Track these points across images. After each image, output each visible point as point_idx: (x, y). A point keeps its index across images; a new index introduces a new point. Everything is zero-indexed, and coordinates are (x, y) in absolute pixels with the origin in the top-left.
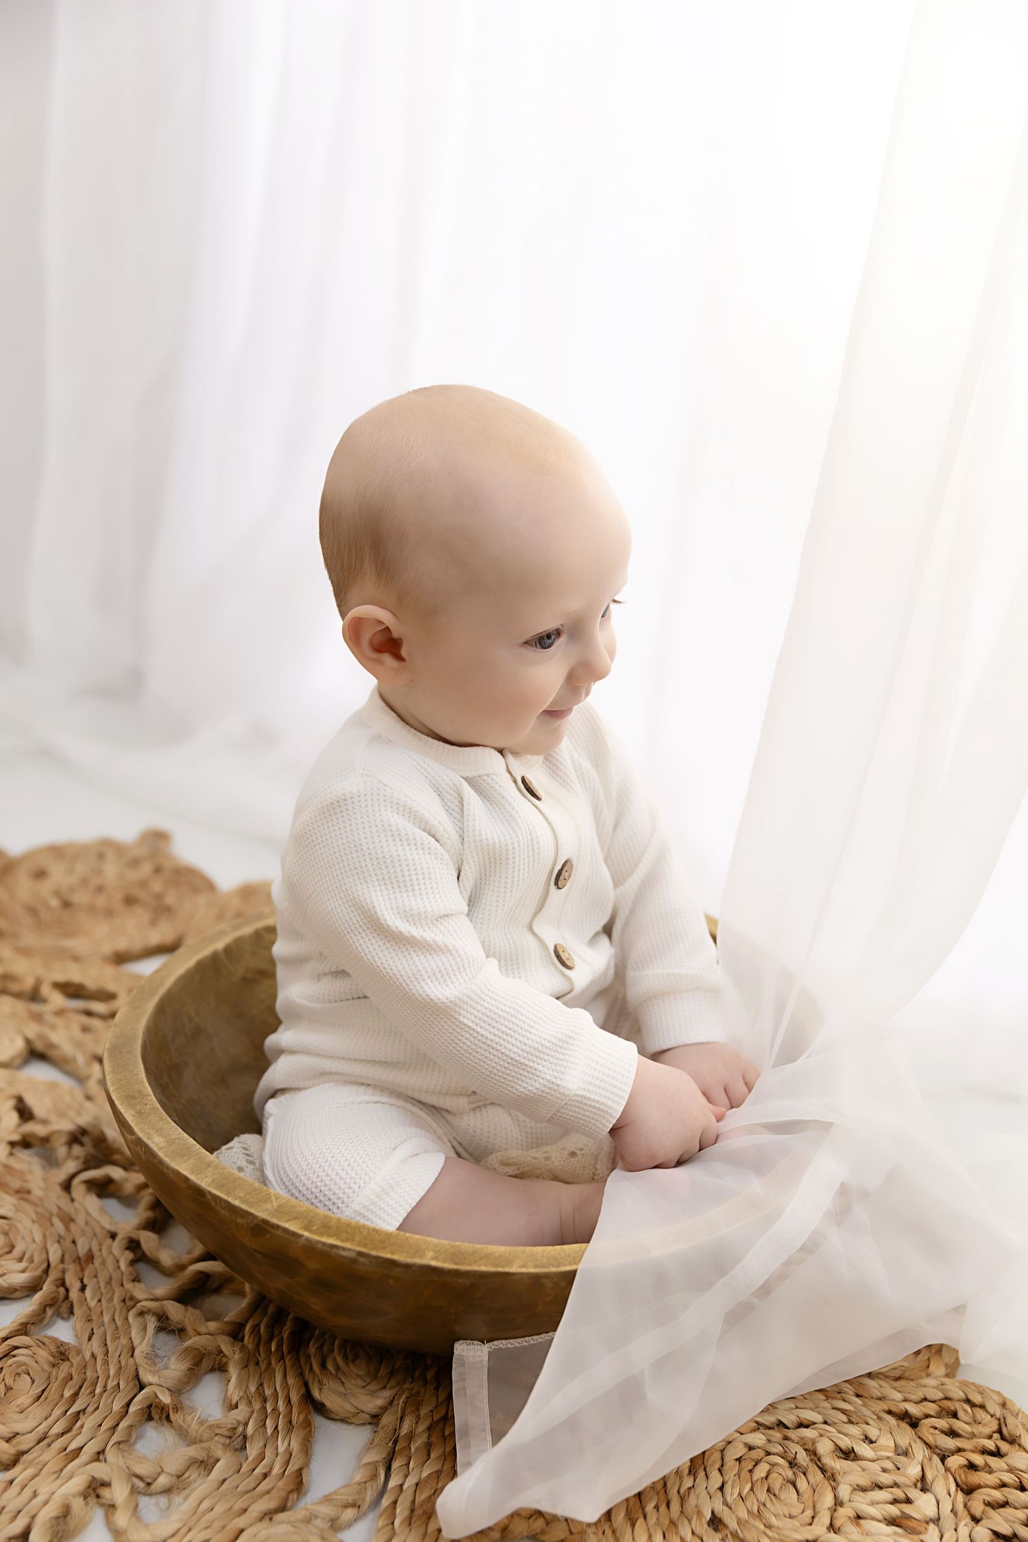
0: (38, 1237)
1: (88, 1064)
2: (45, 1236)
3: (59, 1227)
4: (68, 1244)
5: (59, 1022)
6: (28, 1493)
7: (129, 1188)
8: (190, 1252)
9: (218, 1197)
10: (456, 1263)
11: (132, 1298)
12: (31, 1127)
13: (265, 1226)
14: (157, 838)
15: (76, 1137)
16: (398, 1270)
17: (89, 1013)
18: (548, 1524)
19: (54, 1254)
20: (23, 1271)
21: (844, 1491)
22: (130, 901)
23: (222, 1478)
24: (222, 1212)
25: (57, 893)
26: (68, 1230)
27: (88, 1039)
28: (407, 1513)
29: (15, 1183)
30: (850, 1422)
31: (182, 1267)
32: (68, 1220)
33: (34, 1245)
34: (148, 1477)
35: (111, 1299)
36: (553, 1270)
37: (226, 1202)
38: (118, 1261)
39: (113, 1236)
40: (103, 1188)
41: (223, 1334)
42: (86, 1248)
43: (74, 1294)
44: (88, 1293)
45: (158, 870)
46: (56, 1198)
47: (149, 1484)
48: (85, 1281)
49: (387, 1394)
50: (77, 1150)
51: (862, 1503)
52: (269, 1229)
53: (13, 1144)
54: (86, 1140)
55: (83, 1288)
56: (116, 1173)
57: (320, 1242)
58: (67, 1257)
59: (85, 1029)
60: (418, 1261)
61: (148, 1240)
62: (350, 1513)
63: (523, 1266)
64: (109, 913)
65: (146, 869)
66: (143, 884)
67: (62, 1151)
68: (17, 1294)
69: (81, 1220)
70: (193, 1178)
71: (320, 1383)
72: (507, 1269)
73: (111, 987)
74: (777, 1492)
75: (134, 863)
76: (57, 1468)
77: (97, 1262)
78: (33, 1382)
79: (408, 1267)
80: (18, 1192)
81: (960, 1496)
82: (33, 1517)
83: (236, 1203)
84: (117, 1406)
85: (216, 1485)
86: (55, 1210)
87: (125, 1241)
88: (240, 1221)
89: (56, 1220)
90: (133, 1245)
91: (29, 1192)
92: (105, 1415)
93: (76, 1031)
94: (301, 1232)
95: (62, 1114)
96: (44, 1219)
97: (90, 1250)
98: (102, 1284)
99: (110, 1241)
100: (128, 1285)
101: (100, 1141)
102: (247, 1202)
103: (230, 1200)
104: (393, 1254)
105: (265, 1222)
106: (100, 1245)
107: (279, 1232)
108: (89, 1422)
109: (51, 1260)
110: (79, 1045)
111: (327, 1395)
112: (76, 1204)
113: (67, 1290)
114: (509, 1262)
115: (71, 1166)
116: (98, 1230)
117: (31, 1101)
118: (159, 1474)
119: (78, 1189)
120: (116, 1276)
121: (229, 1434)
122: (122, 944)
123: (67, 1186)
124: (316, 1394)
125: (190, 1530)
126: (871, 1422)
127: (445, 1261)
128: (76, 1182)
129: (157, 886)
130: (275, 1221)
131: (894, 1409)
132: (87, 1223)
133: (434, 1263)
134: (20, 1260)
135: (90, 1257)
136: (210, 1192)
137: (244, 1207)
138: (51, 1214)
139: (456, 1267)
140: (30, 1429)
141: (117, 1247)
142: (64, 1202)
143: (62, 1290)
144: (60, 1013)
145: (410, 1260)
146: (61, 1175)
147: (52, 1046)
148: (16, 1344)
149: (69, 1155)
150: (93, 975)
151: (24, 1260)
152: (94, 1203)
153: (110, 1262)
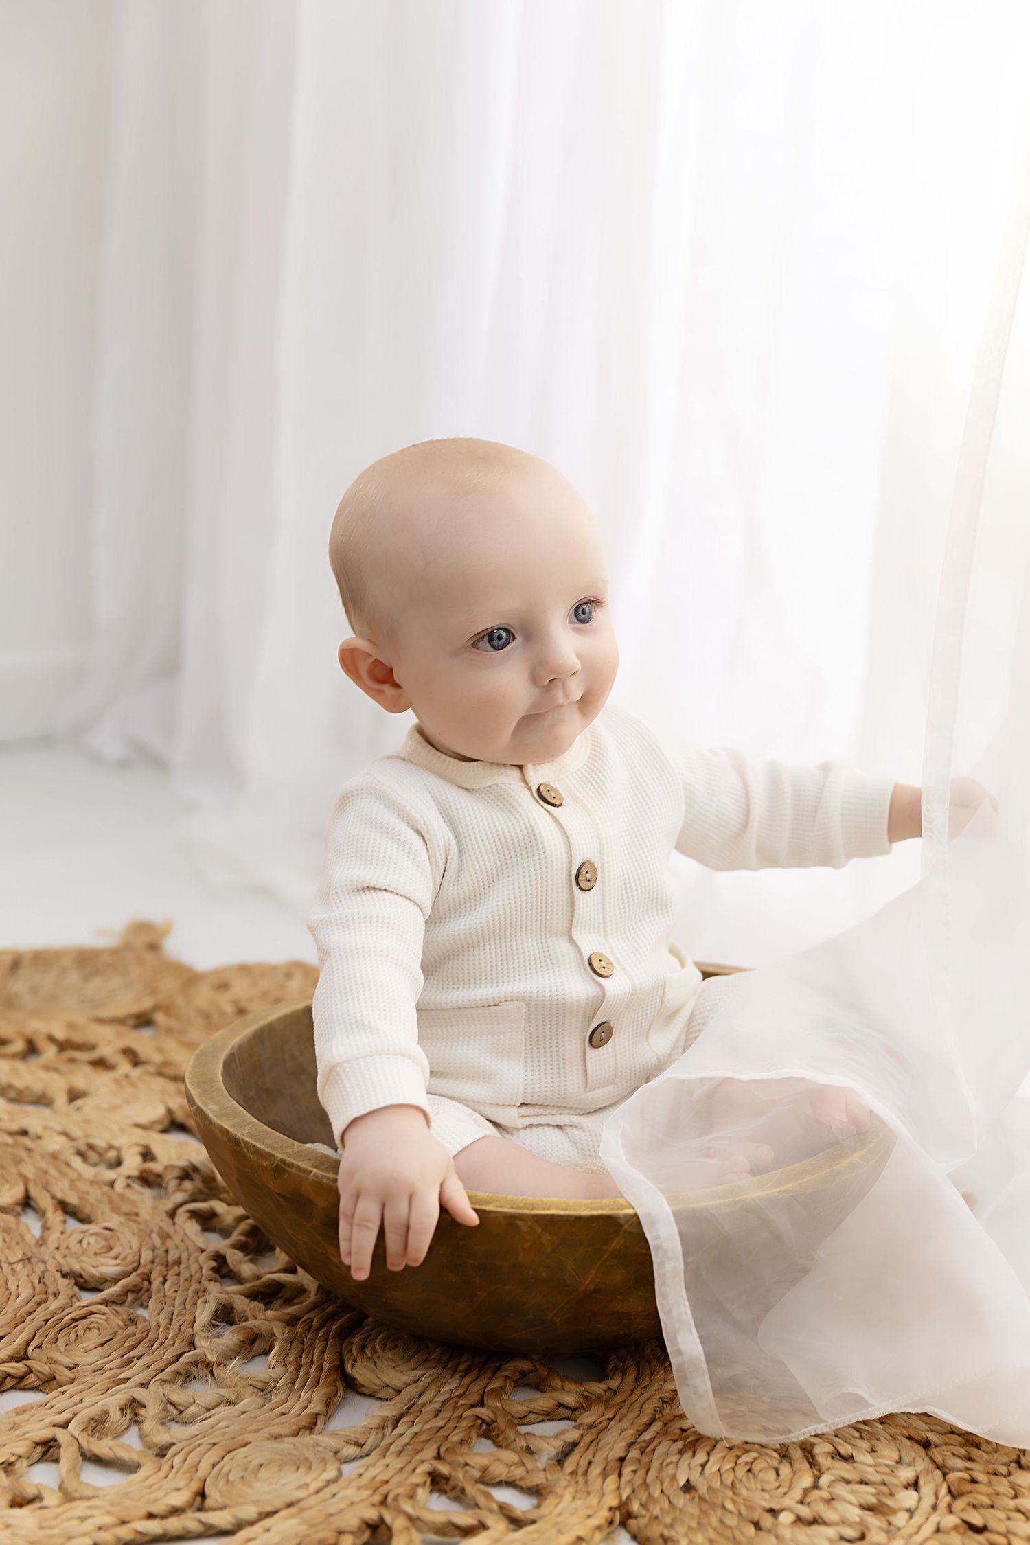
0: (135, 1245)
2: (141, 1245)
3: (157, 1240)
4: (161, 1252)
6: (76, 1399)
7: (227, 1220)
9: (249, 1143)
11: (205, 1291)
12: (150, 1165)
13: (283, 1166)
15: (187, 1174)
18: (528, 1472)
19: (146, 1256)
20: (117, 1265)
21: (825, 1480)
23: (243, 1410)
24: (252, 1157)
25: (235, 1002)
26: (164, 1243)
28: (399, 1448)
29: (126, 1208)
30: (862, 1437)
31: (258, 1277)
32: (165, 1236)
33: (130, 1250)
34: (180, 1405)
35: (187, 1290)
37: (254, 1146)
38: (201, 1268)
39: (202, 1251)
40: (204, 1218)
41: (279, 1320)
42: (177, 1256)
43: (155, 1285)
44: (167, 1285)
46: (159, 1221)
47: (181, 1412)
48: (168, 1278)
49: (417, 1373)
50: (187, 1184)
51: (841, 1490)
52: (287, 1168)
54: (194, 1175)
55: (164, 1282)
56: (219, 1206)
57: (325, 1176)
58: (157, 1260)
61: (234, 1256)
62: (351, 1451)
68: (100, 1285)
69: (177, 1239)
70: (231, 1130)
71: (355, 1361)
76: (104, 1387)
77: (182, 1266)
78: (100, 1334)
80: (127, 1214)
81: (948, 1498)
82: (75, 1415)
83: (262, 1147)
84: (168, 1356)
85: (237, 1413)
86: (156, 1229)
87: (214, 1254)
88: (265, 1163)
89: (154, 1236)
90: (219, 1258)
91: (137, 1215)
92: (156, 1359)
94: (311, 1169)
96: (145, 1234)
97: (180, 1258)
98: (182, 1280)
99: (198, 1253)
100: (205, 1284)
101: (209, 1180)
102: (272, 1148)
103: (258, 1145)
105: (283, 1161)
106: (190, 1255)
107: (293, 1170)
108: (139, 1364)
109: (142, 1261)
111: (361, 1371)
112: (177, 1227)
113: (150, 1282)
115: (180, 1197)
116: (191, 1247)
117: (155, 1150)
118: (191, 1404)
119: (182, 1215)
120: (196, 1276)
121: (259, 1385)
123: (172, 1214)
124: (348, 1369)
125: (205, 1437)
126: (883, 1439)
128: (181, 1211)
130: (291, 1160)
131: (913, 1434)
132: (182, 1241)
134: (116, 1258)
135: (178, 1262)
136: (243, 1140)
137: (267, 1150)
138: (152, 1231)
140: (89, 1363)
141: (204, 1258)
142: (165, 1223)
143: (146, 1281)
146: (169, 1205)
148: (93, 1310)
149: (179, 1188)
151: (118, 1259)
152: (192, 1228)
153: (194, 1268)
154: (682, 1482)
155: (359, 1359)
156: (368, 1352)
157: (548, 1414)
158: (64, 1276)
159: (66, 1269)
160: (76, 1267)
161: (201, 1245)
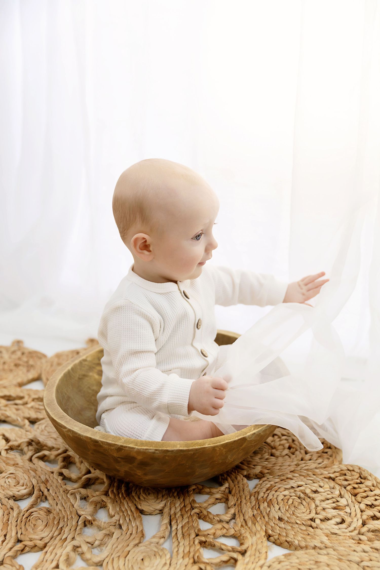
0: (26, 477)
1: (23, 421)
2: (29, 477)
3: (33, 473)
4: (38, 478)
5: (7, 408)
6: (53, 554)
7: (52, 457)
8: (81, 473)
9: (103, 441)
10: (187, 447)
11: (67, 490)
12: (10, 444)
13: (122, 448)
14: (19, 343)
15: (30, 443)
16: (169, 453)
17: (16, 404)
18: (227, 530)
19: (34, 482)
20: (25, 489)
21: (318, 502)
22: (17, 365)
23: (117, 537)
24: (105, 446)
26: (36, 473)
27: (20, 412)
28: (181, 536)
29: (12, 462)
30: (314, 483)
31: (80, 478)
32: (35, 471)
33: (26, 480)
34: (92, 542)
35: (60, 492)
36: (218, 444)
37: (106, 442)
38: (57, 480)
39: (52, 473)
40: (43, 458)
41: (102, 495)
42: (45, 478)
43: (46, 492)
44: (51, 491)
45: (23, 354)
46: (28, 465)
47: (92, 545)
48: (48, 488)
49: (164, 502)
50: (31, 448)
51: (324, 505)
52: (123, 448)
53: (6, 450)
54: (33, 443)
55: (48, 490)
56: (46, 453)
57: (142, 449)
58: (39, 482)
59: (17, 410)
60: (175, 449)
61: (65, 472)
62: (162, 540)
63: (209, 445)
64: (11, 371)
65: (19, 354)
66: (19, 359)
67: (25, 449)
68: (25, 497)
69: (39, 469)
70: (93, 437)
71: (140, 503)
72: (204, 446)
73: (21, 395)
74: (297, 507)
75: (14, 352)
76: (61, 545)
77: (50, 482)
78: (42, 521)
79: (172, 451)
80: (14, 465)
81: (353, 497)
82: (58, 561)
83: (110, 442)
84: (74, 523)
85: (116, 540)
86: (29, 468)
87: (58, 473)
88: (112, 448)
89: (31, 471)
90: (61, 474)
91: (18, 464)
92: (71, 526)
93: (14, 411)
94: (135, 447)
95: (21, 438)
96: (26, 471)
97: (46, 478)
98: (55, 488)
99: (52, 474)
100: (64, 487)
101: (38, 443)
102: (113, 441)
103: (108, 441)
104: (167, 448)
105: (121, 446)
106: (49, 476)
107: (127, 449)
108: (66, 530)
109: (34, 484)
110: (17, 415)
111: (144, 506)
112: (36, 465)
113: (43, 493)
114: (204, 444)
115: (30, 454)
116: (46, 472)
117: (7, 435)
118: (95, 541)
119: (35, 460)
120: (58, 485)
121: (114, 524)
122: (19, 380)
123: (30, 460)
124: (140, 507)
125: (112, 554)
126: (320, 481)
127: (184, 447)
128: (33, 458)
129: (25, 359)
130: (125, 445)
131: (326, 476)
132: (42, 470)
133: (181, 448)
134: (23, 486)
135: (47, 481)
136: (100, 441)
137: (113, 443)
138: (28, 470)
139: (188, 448)
140: (47, 535)
141: (55, 475)
142: (31, 465)
143: (41, 492)
144: (6, 406)
145: (173, 449)
146: (27, 457)
147: (8, 417)
148: (32, 511)
149: (28, 450)
150: (14, 392)
151: (24, 486)
152: (41, 463)
153: (55, 481)
154: (278, 518)
155: (141, 502)
156: (141, 498)
157: (213, 503)
158: (9, 499)
159: (9, 496)
160: (11, 494)
161: (52, 470)
